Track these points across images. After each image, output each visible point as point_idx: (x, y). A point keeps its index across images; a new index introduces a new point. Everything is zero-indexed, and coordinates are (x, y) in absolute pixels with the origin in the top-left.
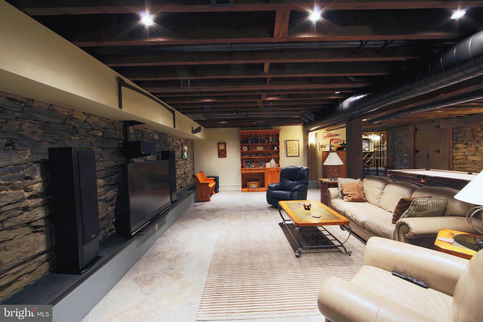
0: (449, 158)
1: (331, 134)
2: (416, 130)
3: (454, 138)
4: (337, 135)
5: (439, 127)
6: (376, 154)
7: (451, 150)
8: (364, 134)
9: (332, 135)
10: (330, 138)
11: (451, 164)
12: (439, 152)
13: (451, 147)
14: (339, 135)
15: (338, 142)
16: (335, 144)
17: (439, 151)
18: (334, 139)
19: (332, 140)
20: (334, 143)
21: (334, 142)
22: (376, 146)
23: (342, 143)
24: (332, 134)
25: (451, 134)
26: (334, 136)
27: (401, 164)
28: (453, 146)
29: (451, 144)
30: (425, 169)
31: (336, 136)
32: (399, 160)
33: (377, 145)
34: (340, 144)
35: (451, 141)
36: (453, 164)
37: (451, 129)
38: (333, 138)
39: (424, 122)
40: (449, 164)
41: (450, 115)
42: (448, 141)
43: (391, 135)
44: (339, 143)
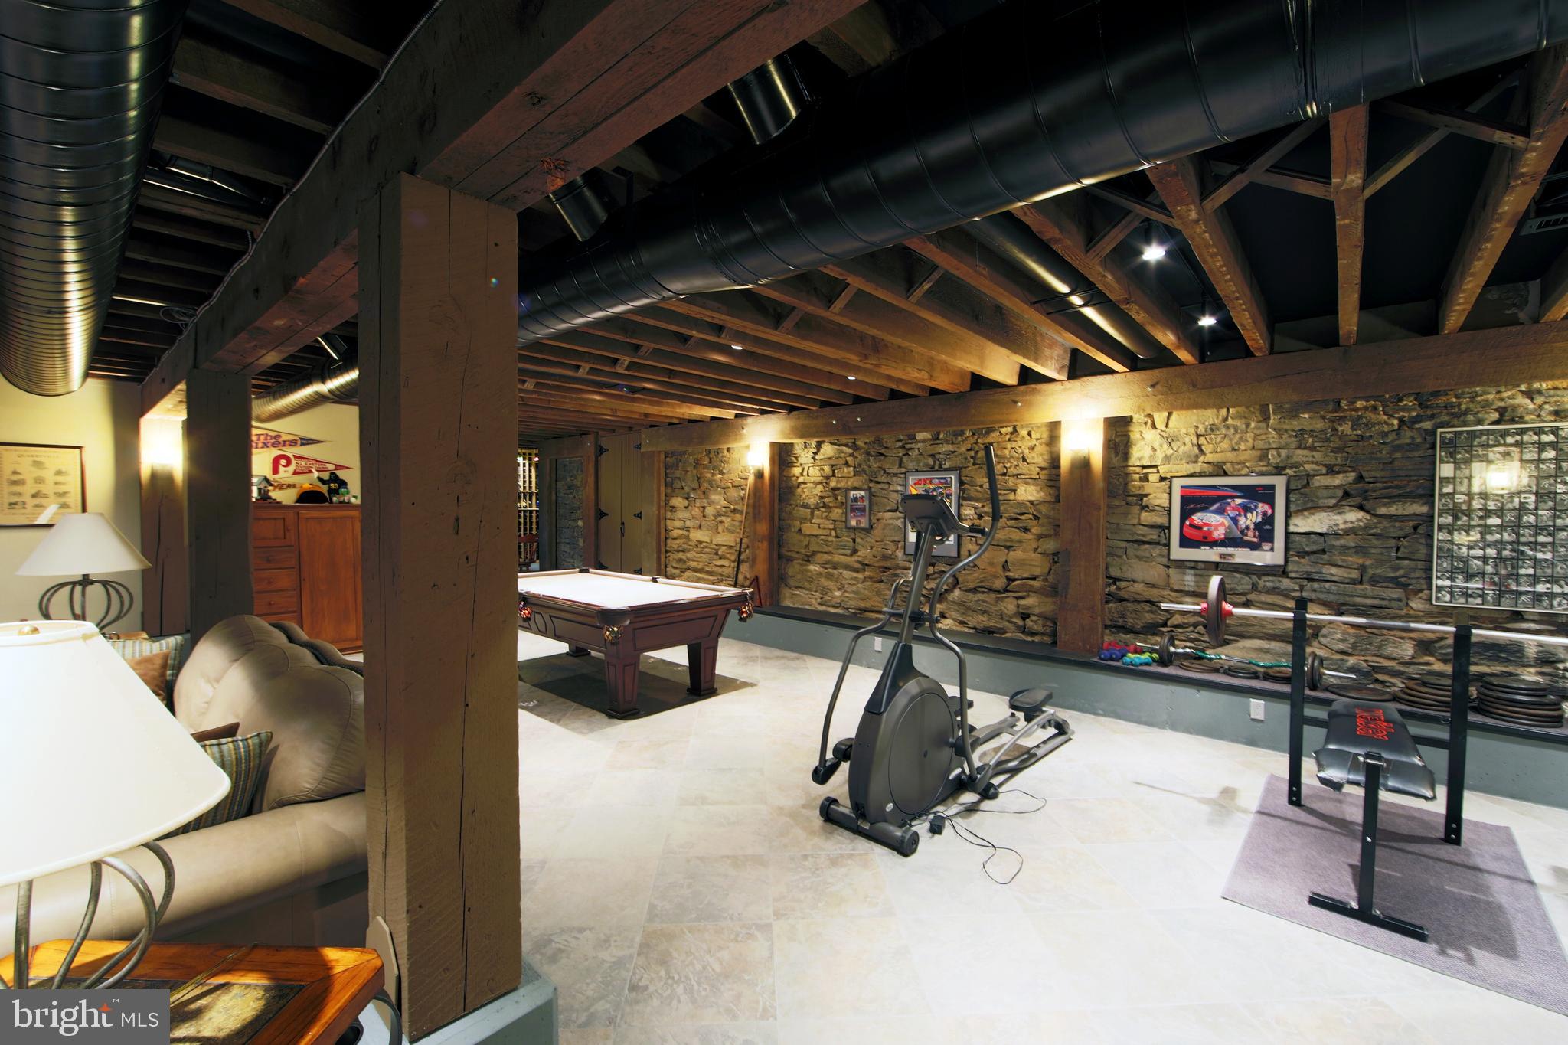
0: (659, 533)
1: (276, 433)
2: (601, 451)
3: (668, 479)
4: (306, 442)
5: (639, 447)
6: (525, 519)
7: (662, 511)
8: (524, 454)
9: (285, 441)
10: (275, 452)
11: (663, 550)
12: (641, 517)
13: (662, 504)
14: (319, 442)
15: (311, 472)
16: (298, 479)
17: (639, 515)
18: (295, 457)
19: (283, 462)
20: (295, 473)
21: (292, 468)
22: (525, 494)
23: (326, 476)
24: (284, 437)
25: (663, 470)
26: (293, 443)
27: (572, 553)
28: (667, 502)
29: (663, 496)
30: (578, 570)
31: (302, 444)
32: (568, 541)
33: (527, 490)
34: (320, 479)
35: (662, 488)
36: (667, 551)
37: (663, 456)
38: (290, 451)
39: (614, 431)
40: (659, 551)
41: (646, 415)
42: (655, 487)
43: (548, 461)
44: (316, 474)
